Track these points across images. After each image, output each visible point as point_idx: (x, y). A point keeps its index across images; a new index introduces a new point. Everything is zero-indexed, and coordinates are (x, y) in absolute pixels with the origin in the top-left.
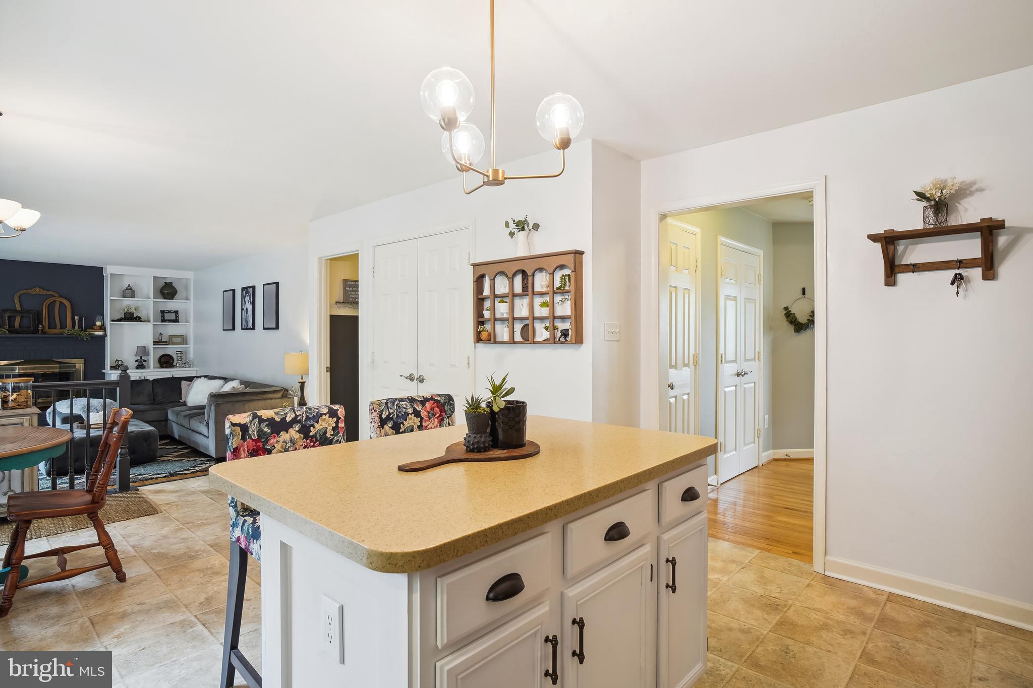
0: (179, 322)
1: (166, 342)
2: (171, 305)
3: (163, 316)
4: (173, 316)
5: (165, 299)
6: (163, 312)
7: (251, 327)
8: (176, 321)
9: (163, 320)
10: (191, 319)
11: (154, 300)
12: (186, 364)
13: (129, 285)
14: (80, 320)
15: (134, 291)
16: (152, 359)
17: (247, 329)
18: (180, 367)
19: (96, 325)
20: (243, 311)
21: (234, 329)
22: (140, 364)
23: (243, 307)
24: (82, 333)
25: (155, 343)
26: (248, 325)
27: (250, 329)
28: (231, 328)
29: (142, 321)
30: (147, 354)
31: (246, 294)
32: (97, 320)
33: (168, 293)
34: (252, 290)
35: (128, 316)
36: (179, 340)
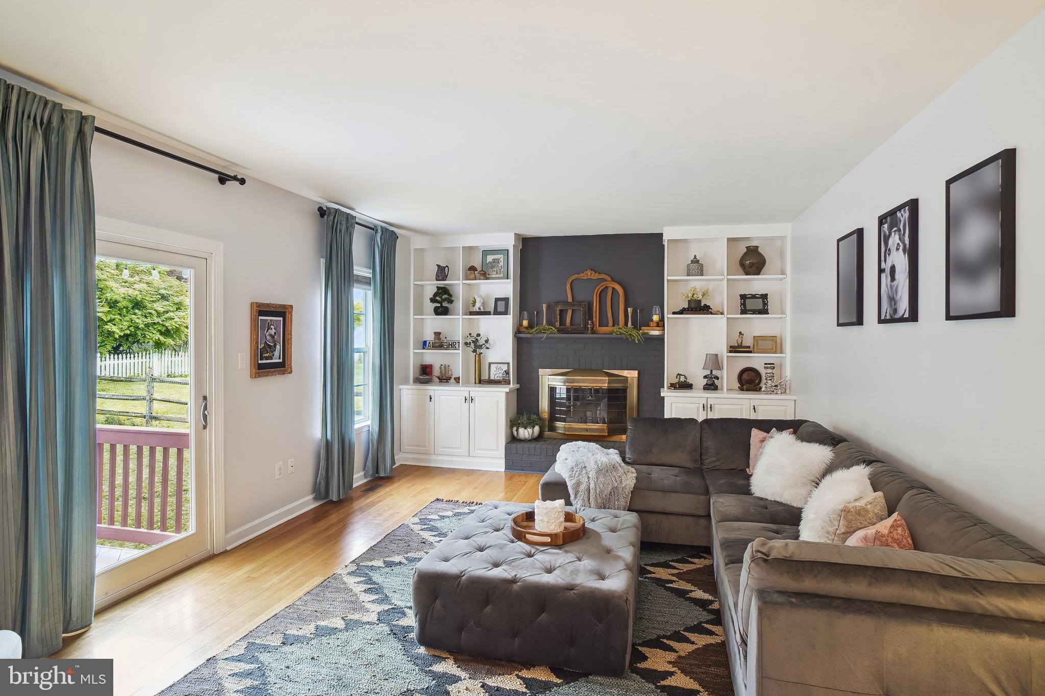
0: (768, 313)
1: (749, 347)
2: (756, 284)
3: (744, 304)
4: (758, 304)
5: (747, 274)
6: (743, 297)
7: (906, 315)
8: (764, 311)
9: (744, 311)
10: (788, 310)
11: (730, 277)
12: (779, 388)
13: (695, 256)
14: (634, 312)
15: (702, 266)
16: (728, 376)
17: (892, 320)
18: (767, 393)
19: (652, 320)
20: (883, 276)
21: (860, 321)
22: (709, 382)
23: (883, 265)
24: (634, 333)
25: (733, 349)
26: (895, 311)
27: (902, 320)
28: (854, 320)
29: (711, 313)
30: (720, 368)
31: (890, 229)
32: (654, 313)
33: (752, 265)
34: (907, 215)
35: (693, 305)
36: (769, 344)
